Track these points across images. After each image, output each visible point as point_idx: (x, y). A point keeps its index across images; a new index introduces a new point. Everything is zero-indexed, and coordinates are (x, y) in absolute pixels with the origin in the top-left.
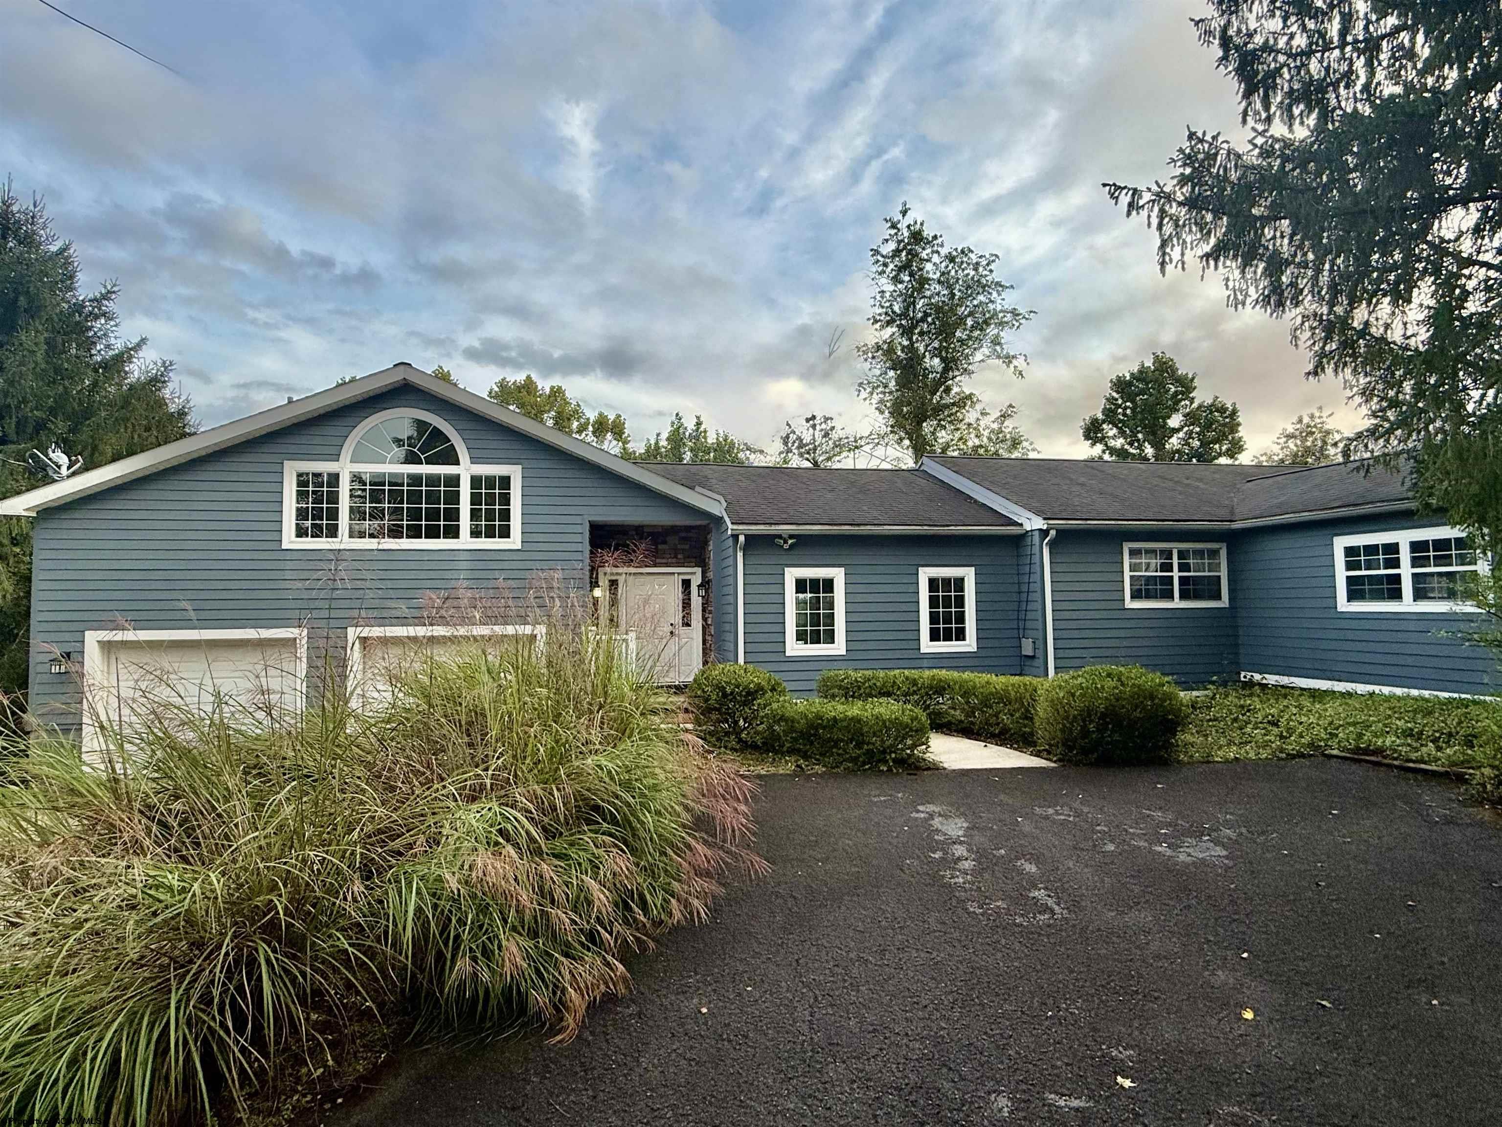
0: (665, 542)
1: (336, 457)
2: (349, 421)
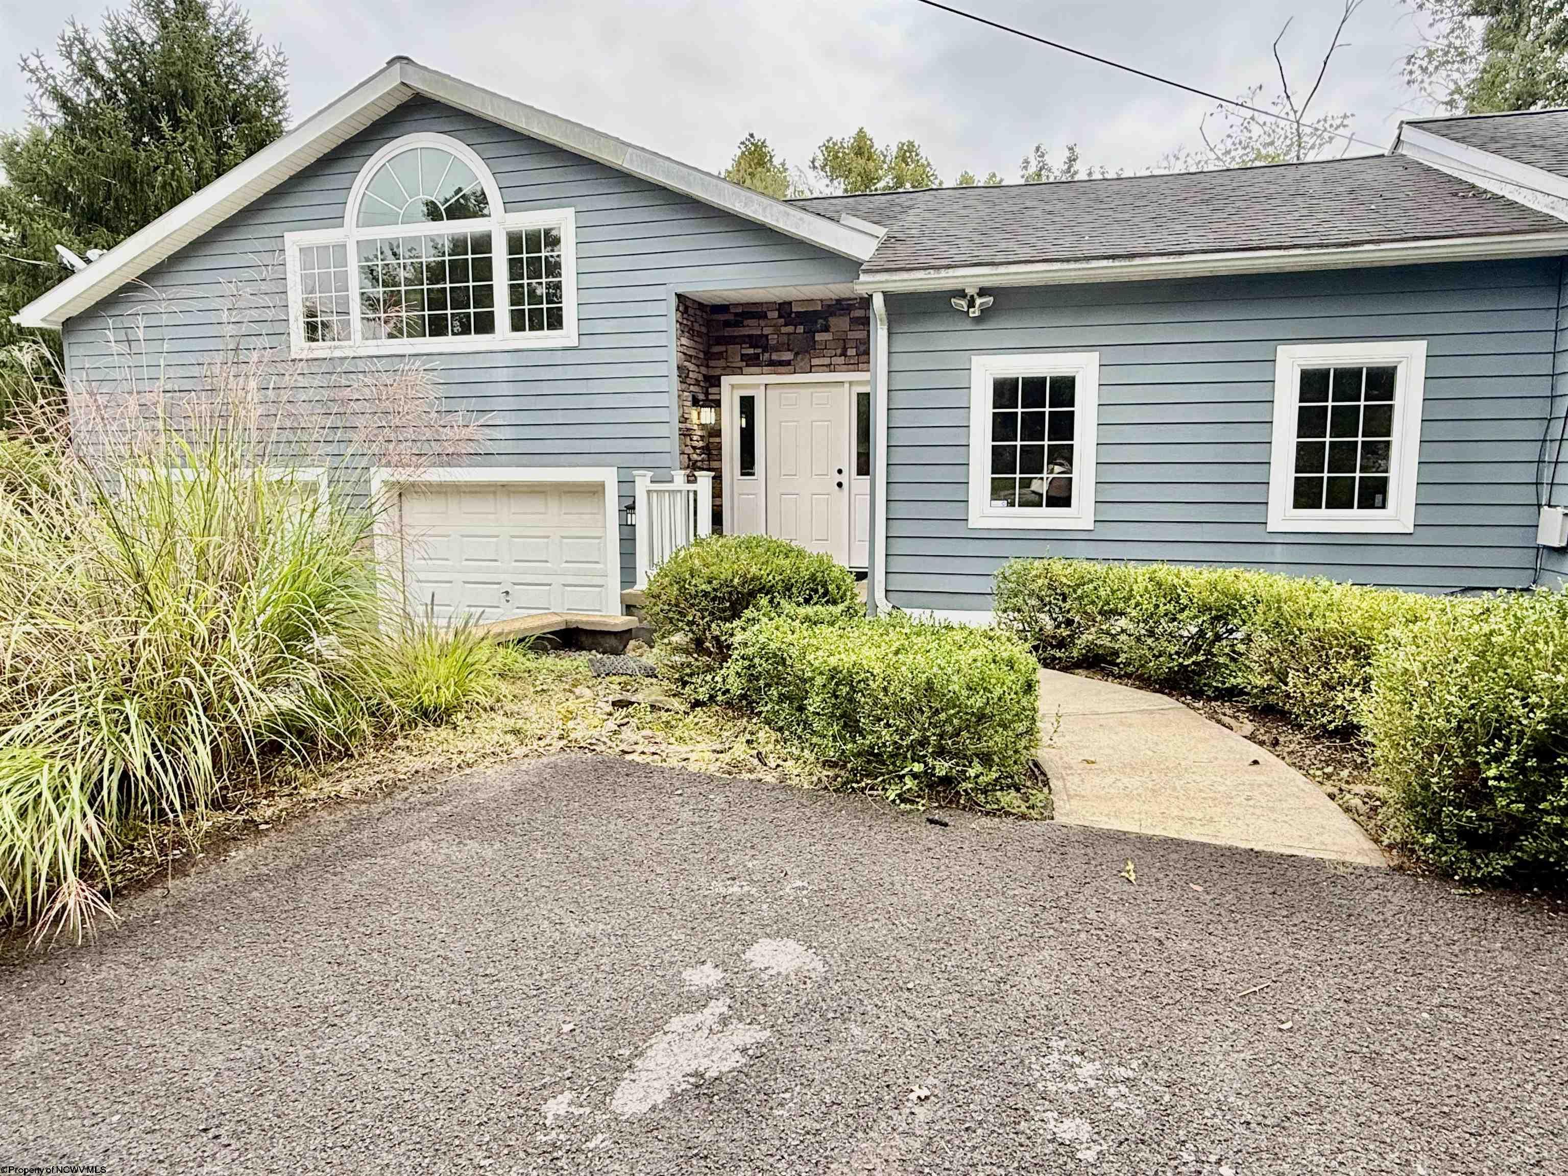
0: (826, 329)
1: (338, 220)
2: (349, 165)
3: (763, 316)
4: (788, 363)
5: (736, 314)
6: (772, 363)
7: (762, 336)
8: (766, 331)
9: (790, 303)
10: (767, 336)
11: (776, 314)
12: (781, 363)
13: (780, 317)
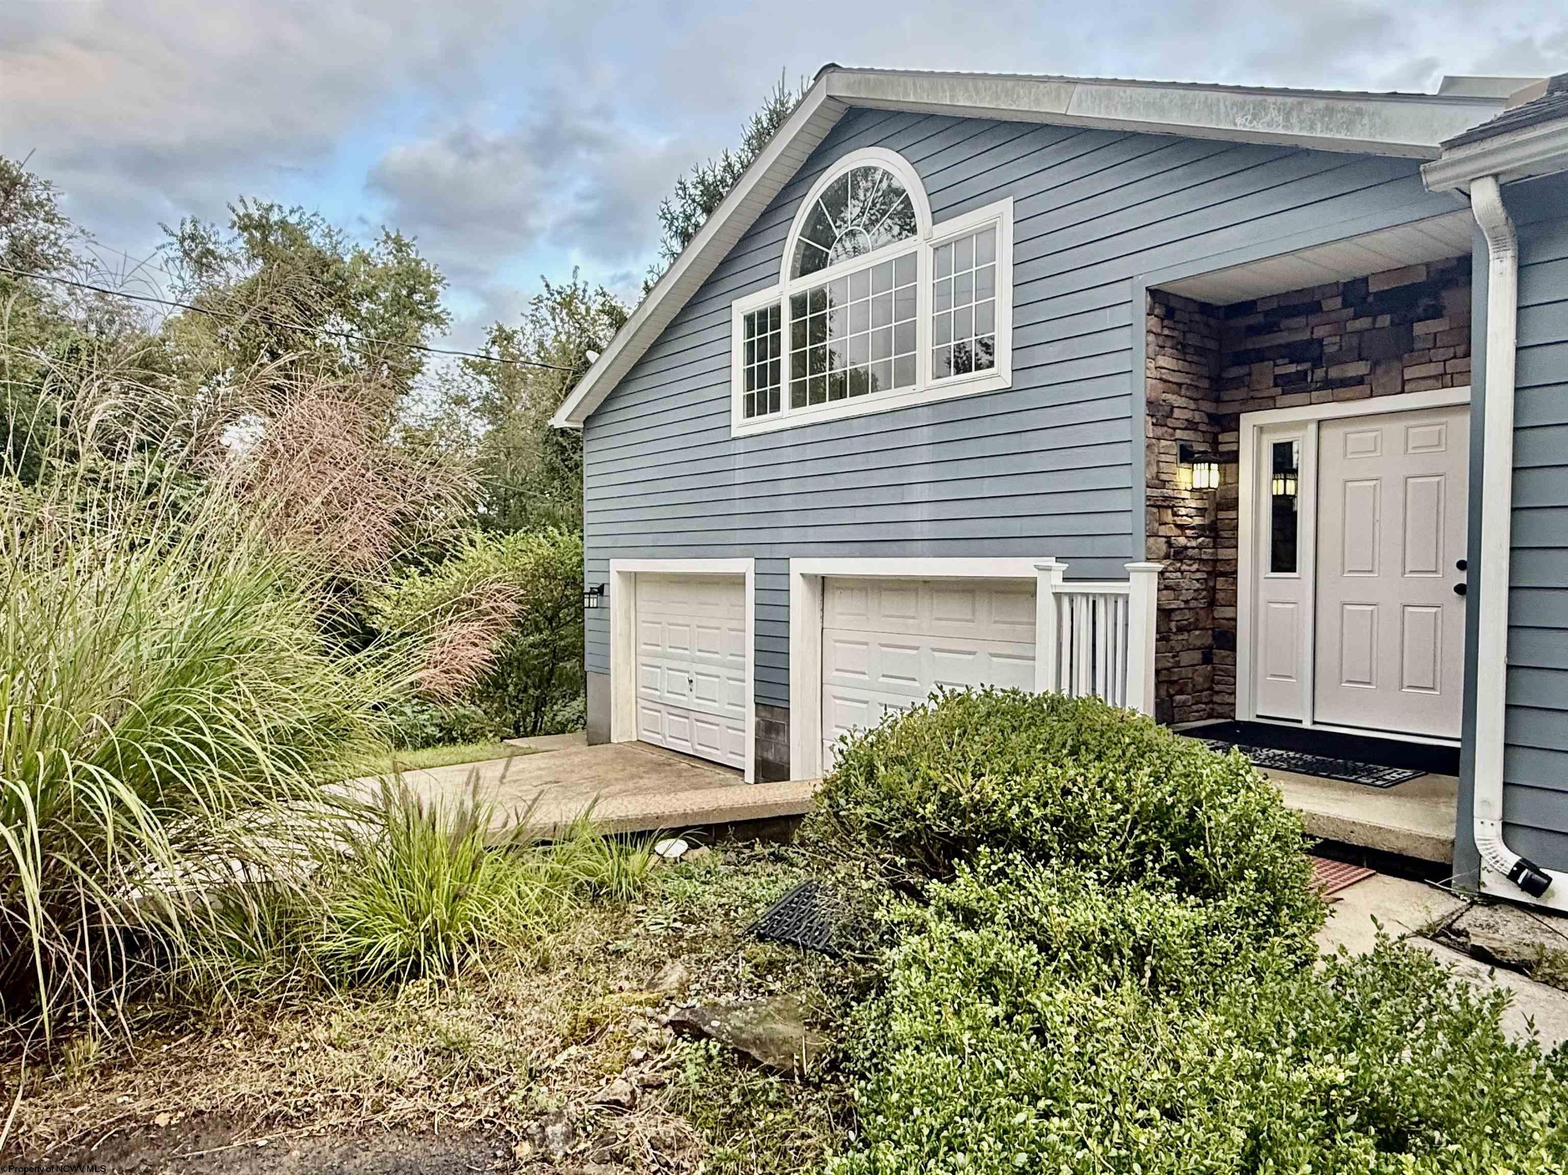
0: (1436, 313)
1: (772, 278)
3: (1314, 308)
4: (1360, 381)
5: (1266, 314)
6: (1328, 384)
7: (1311, 342)
8: (1319, 333)
9: (1365, 280)
10: (1320, 341)
11: (1338, 301)
12: (1344, 383)
13: (1345, 305)
